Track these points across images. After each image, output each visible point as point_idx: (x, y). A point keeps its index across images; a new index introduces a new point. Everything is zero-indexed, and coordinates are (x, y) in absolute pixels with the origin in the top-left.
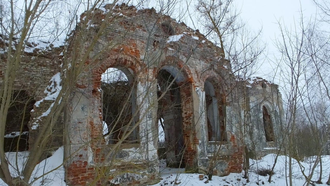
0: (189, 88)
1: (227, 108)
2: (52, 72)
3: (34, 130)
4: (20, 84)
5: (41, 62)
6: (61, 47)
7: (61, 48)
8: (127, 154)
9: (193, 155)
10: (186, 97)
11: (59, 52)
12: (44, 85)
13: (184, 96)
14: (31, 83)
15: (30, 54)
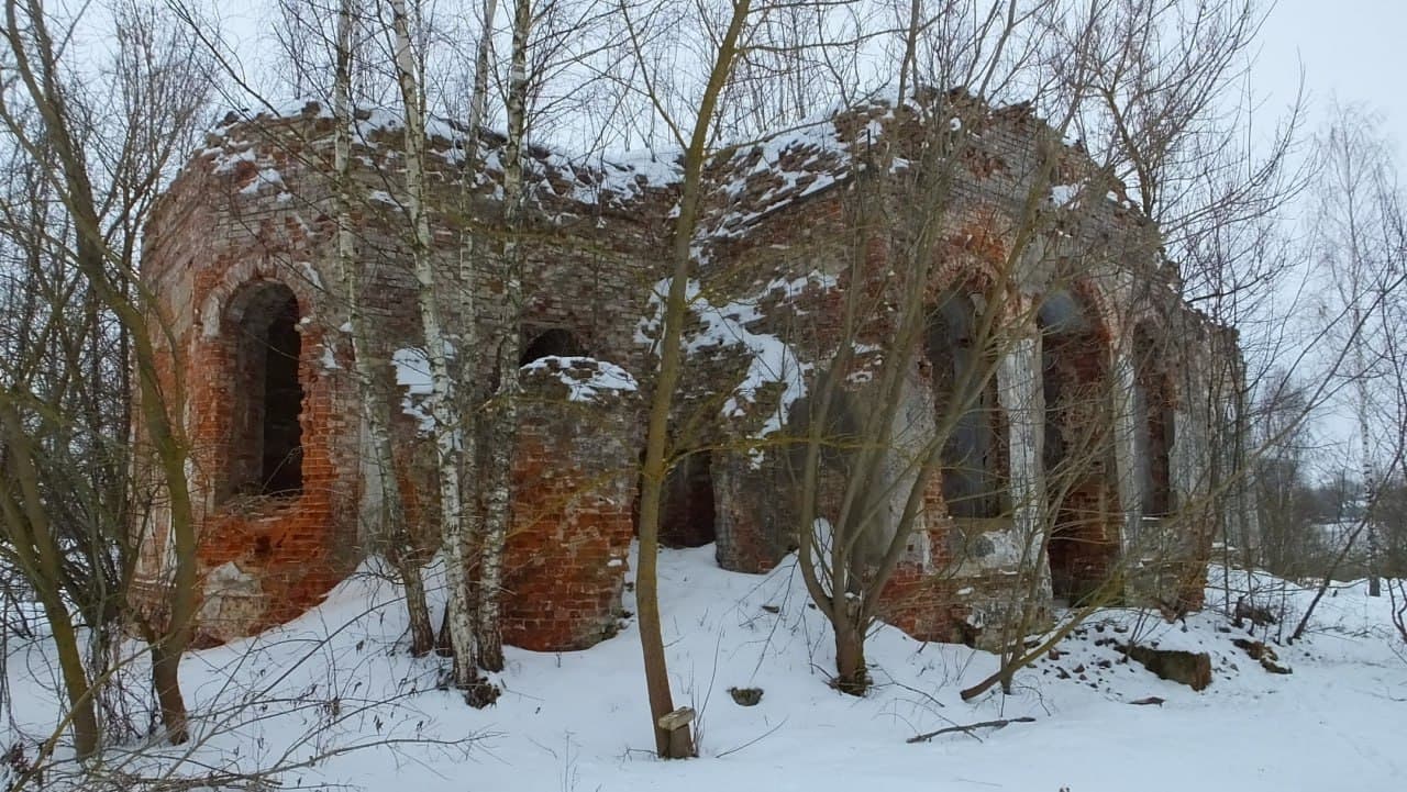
0: (1094, 355)
1: (1179, 417)
2: (648, 273)
3: (755, 471)
4: (564, 309)
5: (622, 236)
6: (671, 186)
7: (672, 192)
8: (990, 548)
9: (1105, 557)
10: (1076, 380)
11: (667, 204)
12: (633, 316)
13: (1072, 379)
14: (594, 307)
15: (587, 209)
